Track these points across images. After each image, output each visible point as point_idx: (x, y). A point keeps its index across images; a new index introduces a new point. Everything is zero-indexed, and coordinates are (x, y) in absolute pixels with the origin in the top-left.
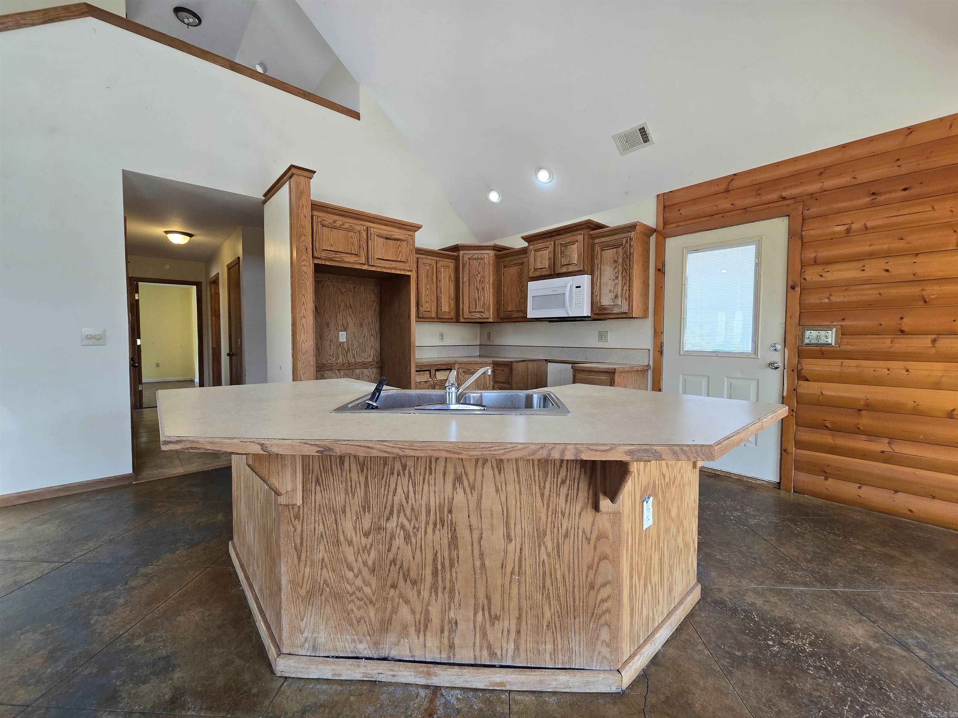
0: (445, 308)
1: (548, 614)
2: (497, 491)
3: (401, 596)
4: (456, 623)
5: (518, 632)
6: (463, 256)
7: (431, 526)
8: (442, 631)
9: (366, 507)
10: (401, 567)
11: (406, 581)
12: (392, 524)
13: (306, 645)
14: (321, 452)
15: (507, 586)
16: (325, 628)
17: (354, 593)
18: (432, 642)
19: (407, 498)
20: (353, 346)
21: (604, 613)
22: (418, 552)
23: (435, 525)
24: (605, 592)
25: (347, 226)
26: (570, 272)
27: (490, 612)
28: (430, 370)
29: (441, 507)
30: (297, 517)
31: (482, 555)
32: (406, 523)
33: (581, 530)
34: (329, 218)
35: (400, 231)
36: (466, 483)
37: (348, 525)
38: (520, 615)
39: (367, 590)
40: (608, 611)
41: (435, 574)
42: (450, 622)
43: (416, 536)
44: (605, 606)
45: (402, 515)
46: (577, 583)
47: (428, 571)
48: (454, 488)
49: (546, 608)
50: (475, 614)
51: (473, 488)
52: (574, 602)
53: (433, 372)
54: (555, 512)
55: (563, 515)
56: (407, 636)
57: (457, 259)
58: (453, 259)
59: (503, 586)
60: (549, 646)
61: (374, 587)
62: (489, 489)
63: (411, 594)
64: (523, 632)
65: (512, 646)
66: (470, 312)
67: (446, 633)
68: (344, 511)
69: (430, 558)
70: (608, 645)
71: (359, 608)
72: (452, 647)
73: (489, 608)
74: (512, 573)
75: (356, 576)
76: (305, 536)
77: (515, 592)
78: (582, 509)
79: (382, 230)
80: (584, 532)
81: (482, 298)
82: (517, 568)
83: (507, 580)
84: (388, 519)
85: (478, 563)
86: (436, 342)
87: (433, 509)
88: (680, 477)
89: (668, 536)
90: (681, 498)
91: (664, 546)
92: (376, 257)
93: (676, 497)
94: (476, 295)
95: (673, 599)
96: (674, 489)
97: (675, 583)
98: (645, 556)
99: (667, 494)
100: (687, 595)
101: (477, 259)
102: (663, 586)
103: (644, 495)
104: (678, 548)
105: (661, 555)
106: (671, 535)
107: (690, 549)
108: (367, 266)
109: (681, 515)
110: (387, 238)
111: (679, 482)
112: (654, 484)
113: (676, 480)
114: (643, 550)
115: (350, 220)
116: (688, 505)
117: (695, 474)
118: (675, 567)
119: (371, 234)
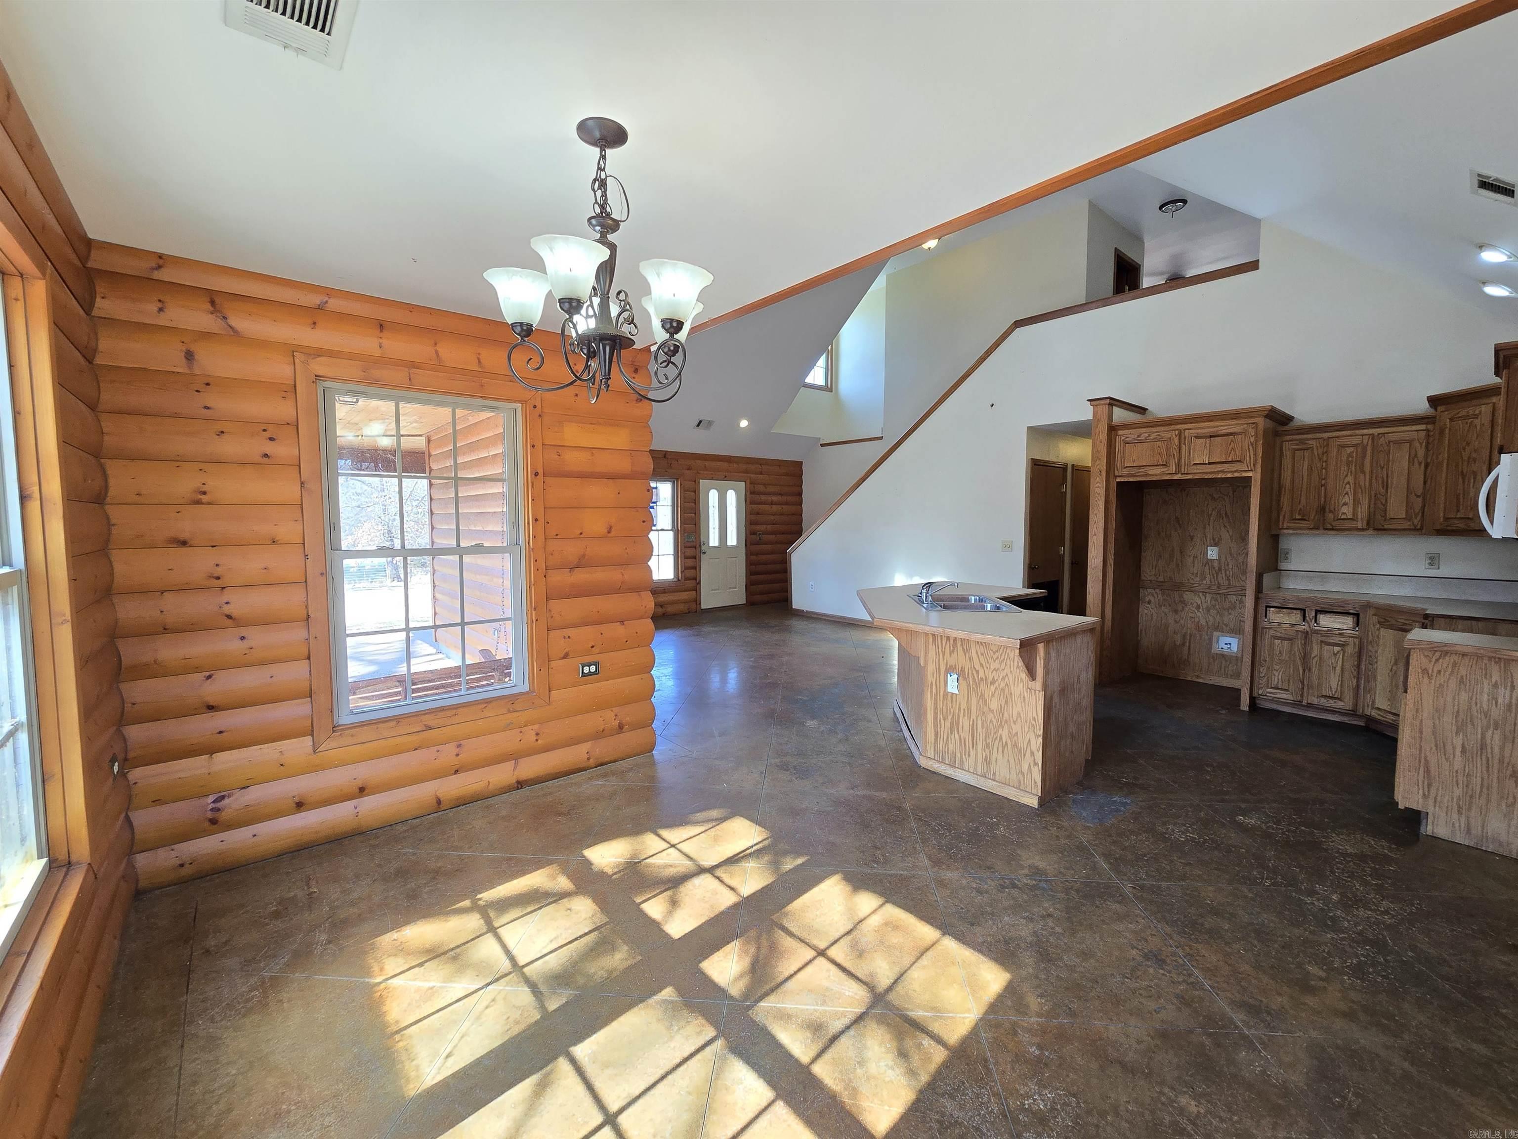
6: (1441, 417)
20: (1228, 565)
21: (922, 721)
25: (1154, 436)
44: (922, 718)
53: (1310, 614)
57: (1434, 421)
58: (1427, 423)
79: (1203, 428)
81: (1472, 491)
88: (1003, 685)
89: (983, 718)
90: (1006, 702)
91: (977, 720)
92: (1192, 463)
93: (996, 695)
94: (1460, 487)
95: (992, 773)
96: (993, 688)
97: (996, 761)
98: (952, 710)
99: (982, 686)
100: (1016, 788)
101: (1468, 417)
102: (976, 749)
103: (950, 670)
104: (1001, 738)
105: (973, 724)
106: (989, 721)
107: (1025, 755)
108: (1180, 475)
109: (1006, 715)
110: (1211, 437)
111: (1001, 686)
112: (962, 670)
113: (997, 683)
114: (949, 705)
115: (1158, 429)
116: (1019, 714)
117: (1034, 697)
118: (995, 749)
119: (1185, 438)
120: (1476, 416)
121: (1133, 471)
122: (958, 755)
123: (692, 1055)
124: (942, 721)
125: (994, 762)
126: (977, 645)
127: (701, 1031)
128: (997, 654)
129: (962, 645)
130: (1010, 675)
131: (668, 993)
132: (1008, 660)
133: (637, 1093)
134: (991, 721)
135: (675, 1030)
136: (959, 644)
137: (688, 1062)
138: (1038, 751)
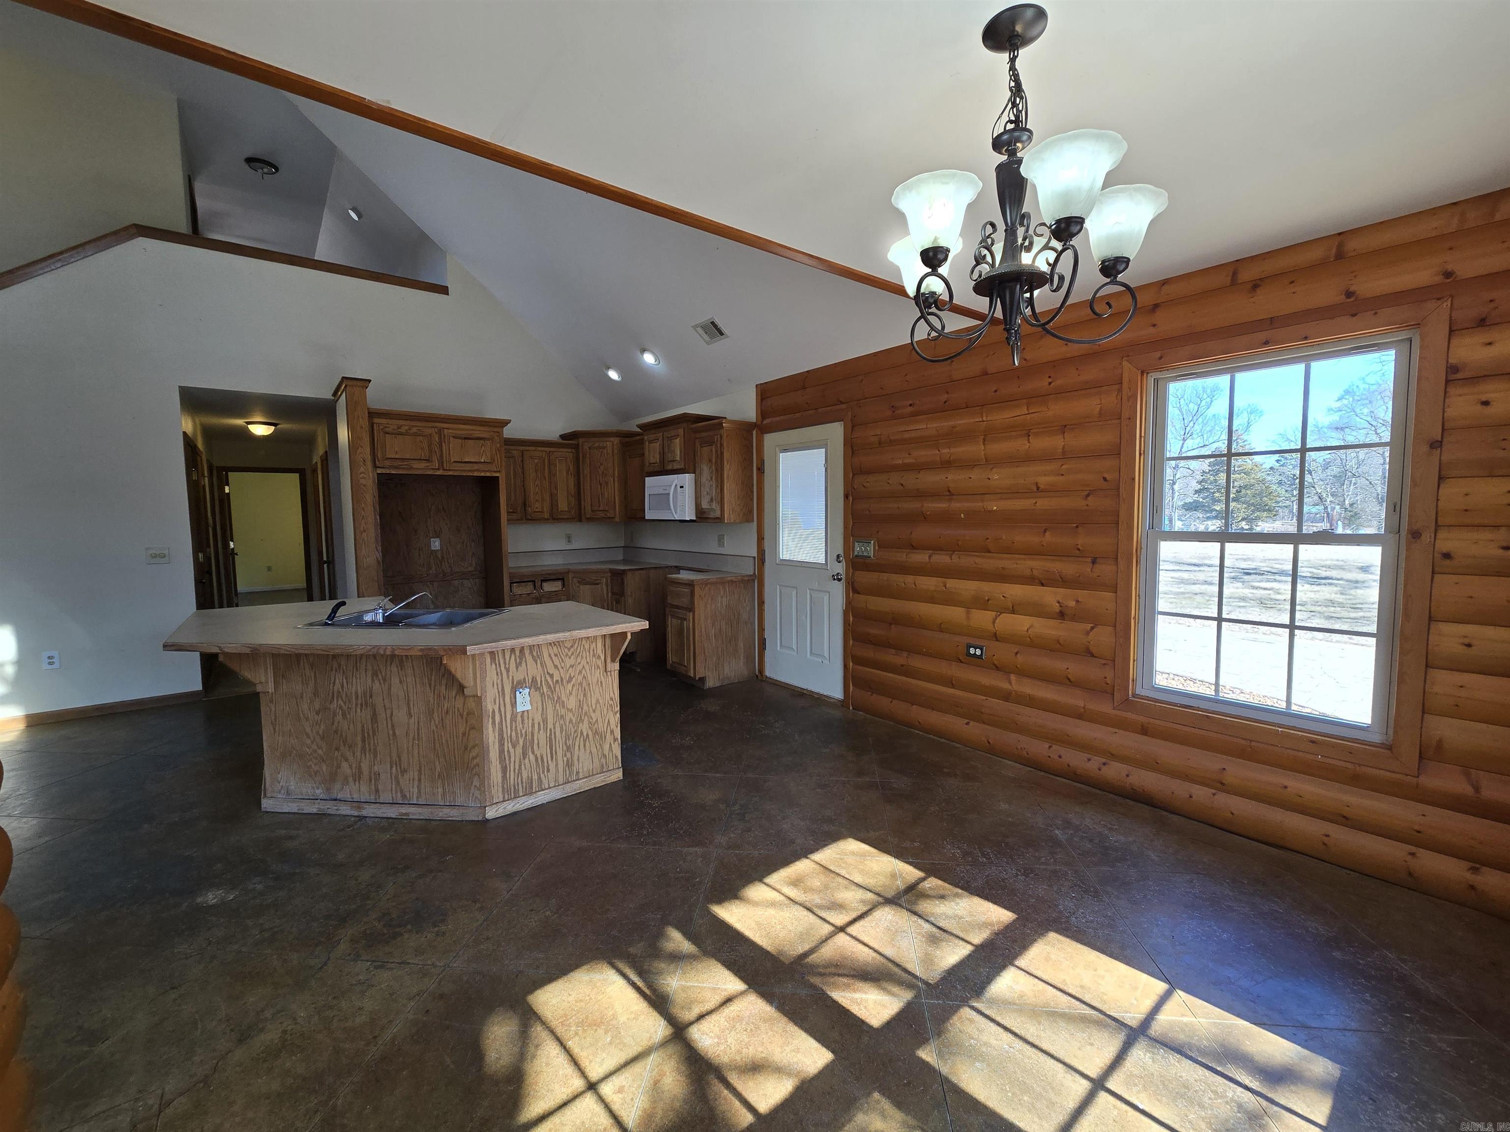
0: (563, 506)
1: (438, 769)
2: (401, 682)
3: (342, 755)
4: (379, 774)
5: (420, 780)
6: (582, 445)
7: (359, 706)
8: (371, 780)
9: (316, 694)
10: (341, 735)
11: (345, 746)
12: (334, 706)
13: (283, 791)
14: (252, 651)
15: (410, 749)
16: (295, 779)
17: (311, 754)
18: (364, 788)
19: (342, 687)
20: (449, 554)
21: (475, 766)
22: (352, 725)
23: (362, 705)
24: (474, 753)
25: (414, 430)
26: (675, 470)
27: (400, 767)
28: (534, 581)
29: (365, 693)
30: (271, 701)
31: (393, 726)
32: (342, 704)
33: (456, 709)
34: (393, 424)
35: (482, 428)
36: (380, 677)
37: (305, 706)
38: (420, 768)
39: (320, 752)
40: (478, 765)
41: (363, 741)
42: (375, 774)
43: (350, 714)
44: (475, 762)
45: (340, 699)
46: (456, 746)
47: (359, 738)
48: (373, 681)
49: (437, 763)
50: (391, 768)
51: (385, 680)
52: (455, 757)
53: (538, 584)
54: (439, 696)
55: (444, 698)
56: (348, 783)
57: (576, 447)
58: (572, 448)
59: (408, 748)
60: (440, 790)
61: (324, 749)
62: (395, 681)
63: (349, 755)
64: (422, 781)
65: (416, 790)
66: (592, 511)
67: (373, 782)
68: (302, 697)
69: (359, 729)
70: (479, 789)
71: (315, 765)
72: (377, 791)
73: (400, 764)
74: (414, 739)
75: (312, 743)
76: (277, 715)
77: (416, 752)
78: (456, 695)
79: (459, 429)
80: (458, 710)
81: (606, 493)
82: (416, 737)
83: (411, 744)
84: (331, 703)
85: (391, 732)
86: (562, 545)
87: (360, 695)
88: (580, 678)
89: (562, 722)
90: (585, 695)
91: (555, 728)
92: (452, 461)
93: (574, 693)
94: (599, 490)
95: (575, 773)
96: (570, 687)
97: (578, 760)
98: (523, 732)
99: (557, 689)
100: (600, 773)
101: (599, 448)
102: (556, 759)
103: (517, 687)
104: (582, 733)
105: (551, 734)
106: (568, 722)
107: (605, 737)
108: (441, 471)
109: (585, 708)
110: (465, 438)
111: (579, 681)
112: (534, 680)
113: (574, 679)
114: (520, 726)
115: (419, 424)
116: (598, 701)
117: (610, 678)
118: (577, 747)
119: (444, 436)
120: (604, 448)
121: (396, 464)
122: (535, 777)
123: (999, 1024)
124: (512, 750)
125: (576, 762)
126: (550, 648)
127: (969, 1019)
128: (572, 650)
129: (531, 653)
130: (587, 667)
131: (926, 1054)
132: (584, 652)
133: (1060, 1065)
134: (571, 721)
135: (976, 1042)
136: (527, 652)
137: (1008, 1026)
138: (617, 727)
